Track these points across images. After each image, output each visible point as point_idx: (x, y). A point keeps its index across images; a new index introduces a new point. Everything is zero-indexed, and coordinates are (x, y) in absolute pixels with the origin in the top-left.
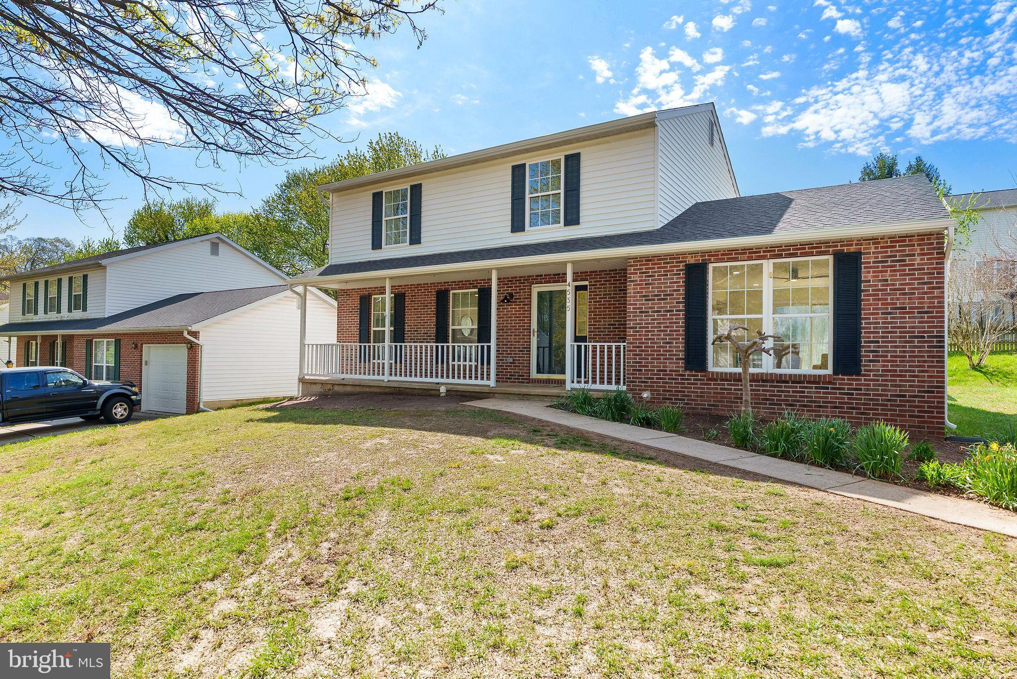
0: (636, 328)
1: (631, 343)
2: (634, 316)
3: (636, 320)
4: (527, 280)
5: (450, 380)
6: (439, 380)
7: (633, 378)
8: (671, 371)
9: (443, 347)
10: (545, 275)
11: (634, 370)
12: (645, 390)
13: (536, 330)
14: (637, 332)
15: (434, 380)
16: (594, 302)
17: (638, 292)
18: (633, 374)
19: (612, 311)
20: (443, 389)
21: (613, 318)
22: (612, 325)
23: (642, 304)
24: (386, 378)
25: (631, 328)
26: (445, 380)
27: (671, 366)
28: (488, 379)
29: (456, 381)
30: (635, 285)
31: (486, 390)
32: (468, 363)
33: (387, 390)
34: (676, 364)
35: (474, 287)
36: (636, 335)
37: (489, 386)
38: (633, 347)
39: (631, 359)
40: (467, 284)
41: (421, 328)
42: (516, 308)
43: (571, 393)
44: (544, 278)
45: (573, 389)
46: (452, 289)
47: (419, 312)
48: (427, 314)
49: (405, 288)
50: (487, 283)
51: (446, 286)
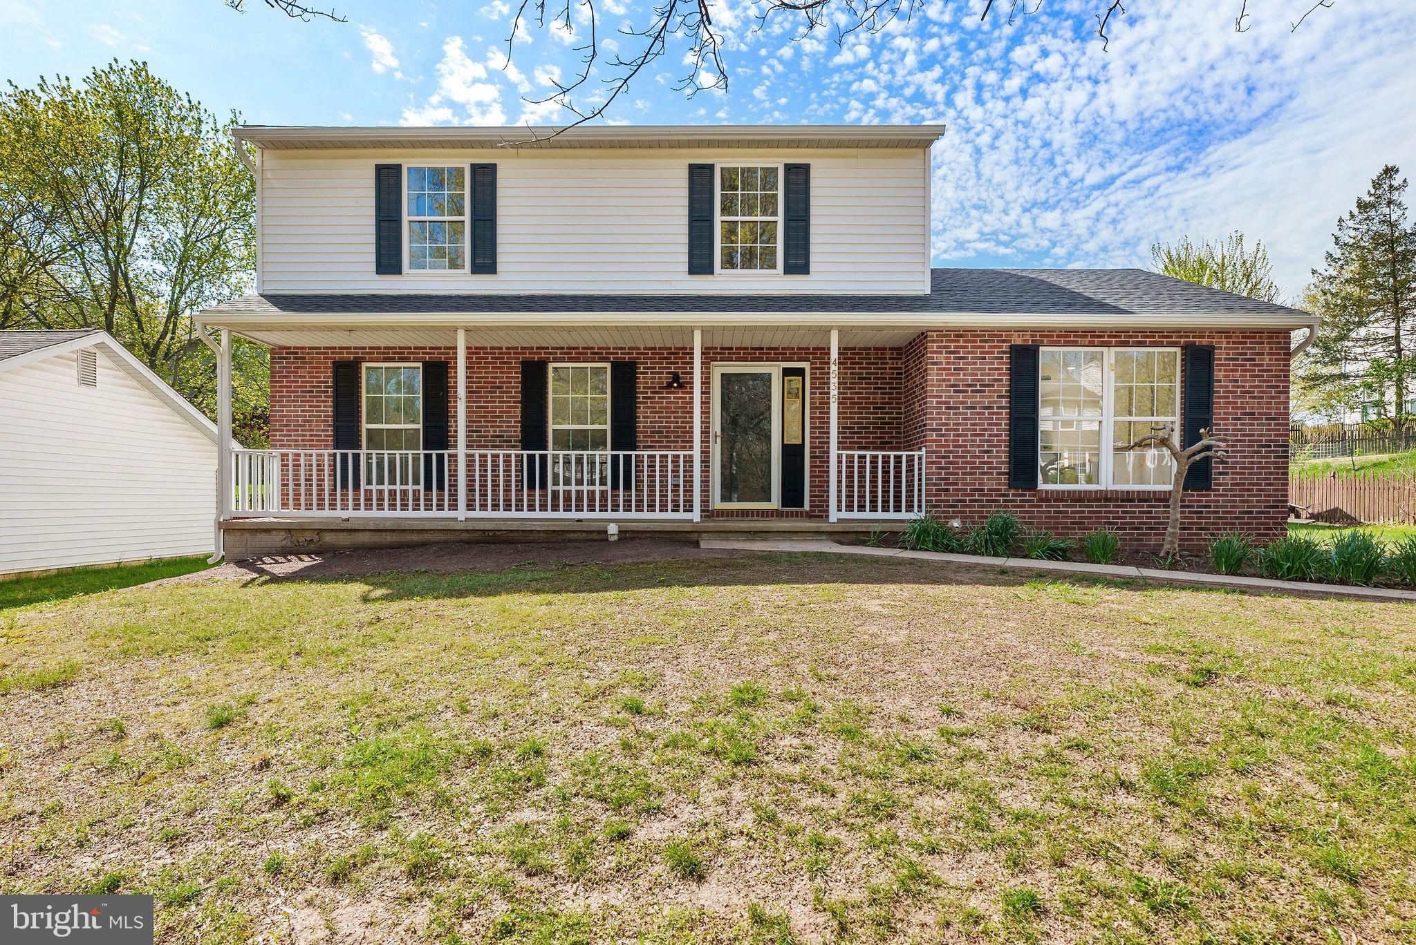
0: (941, 430)
1: (933, 452)
2: (938, 413)
3: (941, 419)
5: (621, 514)
6: (586, 515)
7: (936, 501)
8: (990, 490)
10: (736, 349)
11: (937, 490)
12: (953, 518)
13: (719, 433)
14: (942, 436)
15: (574, 514)
16: (820, 393)
17: (944, 380)
18: (936, 495)
19: (848, 408)
20: (613, 529)
21: (851, 418)
22: (848, 428)
23: (950, 397)
24: (462, 513)
25: (933, 430)
26: (597, 514)
27: (989, 484)
28: (689, 508)
29: (633, 515)
30: (939, 369)
31: (688, 527)
33: (465, 536)
34: (996, 481)
35: (604, 359)
36: (941, 441)
37: (691, 521)
38: (937, 457)
39: (933, 474)
40: (587, 353)
41: (487, 427)
42: (685, 398)
43: (839, 528)
44: (734, 353)
45: (840, 521)
46: (556, 360)
47: (482, 397)
48: (500, 402)
49: (447, 353)
50: (628, 353)
51: (540, 353)
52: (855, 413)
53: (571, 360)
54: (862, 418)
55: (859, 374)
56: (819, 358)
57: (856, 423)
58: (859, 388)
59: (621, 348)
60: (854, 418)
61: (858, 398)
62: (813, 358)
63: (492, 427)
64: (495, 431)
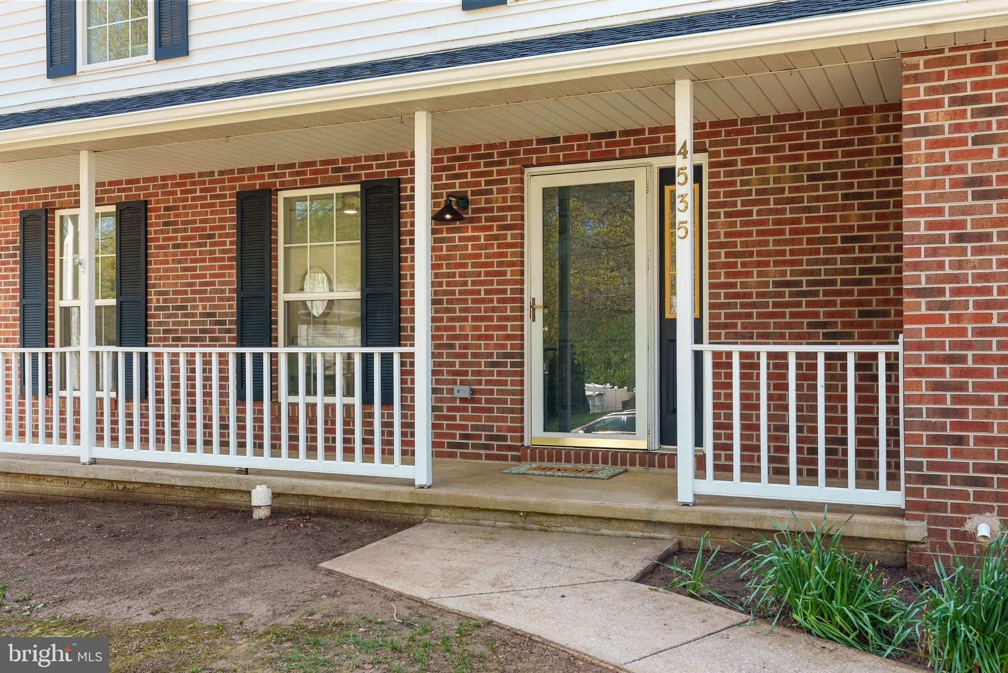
0: (942, 292)
1: (920, 346)
2: (934, 252)
3: (941, 265)
4: (509, 154)
5: (284, 463)
6: (249, 460)
7: (931, 466)
9: (257, 358)
10: (567, 139)
11: (933, 439)
12: (978, 510)
13: (539, 302)
14: (946, 306)
15: (233, 460)
16: (727, 215)
17: (947, 170)
18: (929, 453)
19: (786, 242)
20: (261, 497)
21: (792, 263)
22: (787, 284)
24: (86, 450)
25: (920, 293)
26: (265, 462)
28: (408, 454)
29: (302, 464)
30: (931, 145)
31: (402, 494)
32: (339, 400)
33: (89, 489)
35: (350, 180)
36: (941, 319)
37: (411, 483)
38: (931, 359)
39: (921, 399)
40: (326, 171)
41: (194, 300)
42: (478, 238)
43: (695, 516)
44: (563, 148)
45: (700, 500)
46: (285, 187)
47: (188, 254)
48: (211, 260)
49: (146, 188)
50: (388, 165)
51: (263, 177)
52: (802, 252)
53: (306, 183)
54: (817, 262)
55: (809, 168)
56: (724, 143)
57: (805, 273)
58: (810, 199)
59: (377, 158)
60: (800, 262)
61: (809, 220)
62: (713, 144)
63: (201, 300)
64: (204, 307)
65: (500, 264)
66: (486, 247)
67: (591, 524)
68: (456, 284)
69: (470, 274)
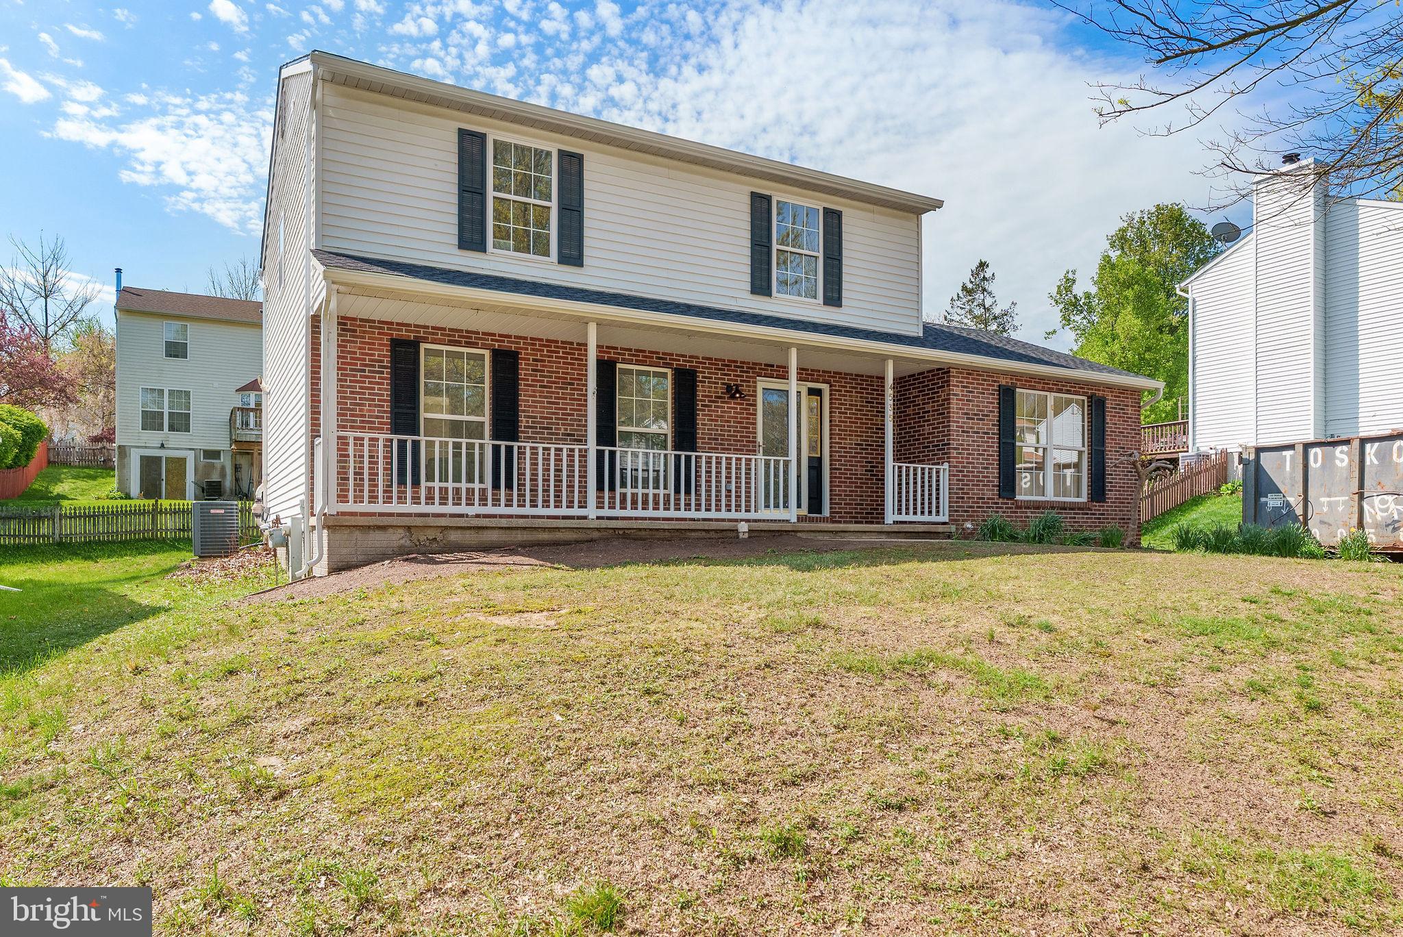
0: (959, 449)
1: (954, 466)
2: (957, 436)
3: (959, 440)
4: (752, 368)
6: (698, 515)
7: (957, 506)
8: (988, 499)
10: (778, 366)
11: (957, 498)
12: (966, 520)
13: (760, 444)
14: (960, 453)
15: (687, 514)
16: (839, 413)
17: (960, 408)
18: (953, 502)
19: (859, 427)
20: (743, 527)
21: (860, 436)
23: (964, 423)
24: (590, 512)
25: (955, 449)
26: (708, 515)
27: (989, 494)
30: (957, 399)
33: (595, 535)
34: (991, 492)
35: (666, 365)
36: (959, 458)
37: (789, 521)
38: (957, 471)
39: (954, 484)
40: (652, 357)
41: (558, 424)
42: (736, 408)
43: (896, 528)
44: (775, 371)
45: (895, 522)
46: (624, 361)
47: (553, 393)
48: (570, 399)
49: (518, 343)
50: (689, 362)
51: (610, 353)
52: (864, 432)
53: (638, 363)
54: (868, 436)
55: (866, 398)
56: (838, 381)
57: (864, 440)
58: (866, 411)
59: (683, 356)
60: (863, 436)
61: (865, 419)
62: (834, 381)
63: (563, 424)
64: (566, 430)
65: (747, 423)
66: (741, 413)
67: (859, 534)
68: (725, 431)
69: (733, 427)
